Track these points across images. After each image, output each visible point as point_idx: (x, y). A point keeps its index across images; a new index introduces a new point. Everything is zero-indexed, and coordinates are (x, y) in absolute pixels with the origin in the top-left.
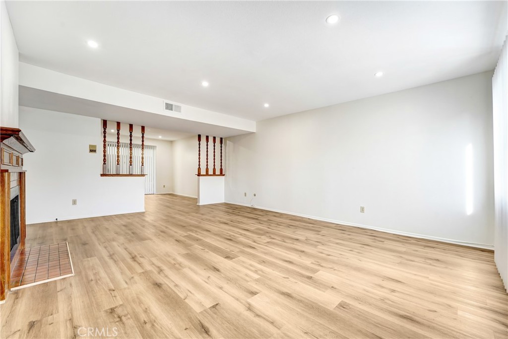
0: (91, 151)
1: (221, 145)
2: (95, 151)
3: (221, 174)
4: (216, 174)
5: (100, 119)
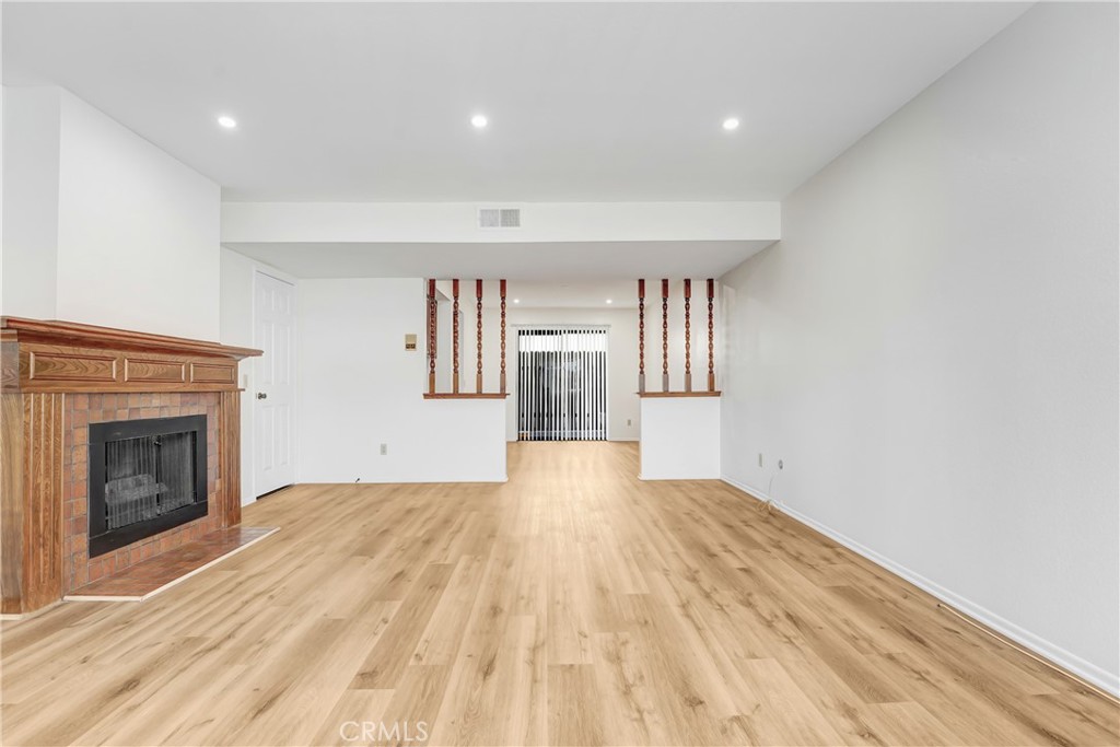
0: (408, 347)
1: (710, 299)
2: (413, 346)
3: (712, 392)
4: (693, 390)
5: (422, 280)
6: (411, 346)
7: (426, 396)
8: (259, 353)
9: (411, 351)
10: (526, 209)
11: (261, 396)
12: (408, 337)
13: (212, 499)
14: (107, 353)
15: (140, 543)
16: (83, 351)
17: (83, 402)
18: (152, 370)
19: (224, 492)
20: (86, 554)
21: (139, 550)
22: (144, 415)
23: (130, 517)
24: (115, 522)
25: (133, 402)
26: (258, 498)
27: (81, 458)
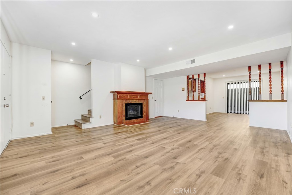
5: (186, 76)
6: (183, 90)
7: (187, 101)
8: (151, 93)
9: (183, 91)
10: (197, 59)
11: (156, 100)
12: (183, 88)
13: (143, 116)
14: (127, 94)
15: (132, 120)
16: (124, 94)
17: (124, 101)
18: (134, 96)
19: (146, 115)
20: (125, 120)
21: (132, 121)
22: (132, 103)
23: (131, 116)
24: (128, 116)
25: (131, 101)
26: (155, 117)
27: (124, 107)
